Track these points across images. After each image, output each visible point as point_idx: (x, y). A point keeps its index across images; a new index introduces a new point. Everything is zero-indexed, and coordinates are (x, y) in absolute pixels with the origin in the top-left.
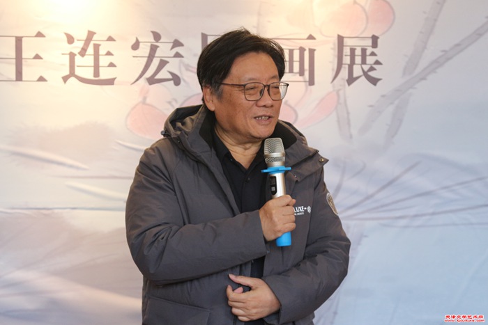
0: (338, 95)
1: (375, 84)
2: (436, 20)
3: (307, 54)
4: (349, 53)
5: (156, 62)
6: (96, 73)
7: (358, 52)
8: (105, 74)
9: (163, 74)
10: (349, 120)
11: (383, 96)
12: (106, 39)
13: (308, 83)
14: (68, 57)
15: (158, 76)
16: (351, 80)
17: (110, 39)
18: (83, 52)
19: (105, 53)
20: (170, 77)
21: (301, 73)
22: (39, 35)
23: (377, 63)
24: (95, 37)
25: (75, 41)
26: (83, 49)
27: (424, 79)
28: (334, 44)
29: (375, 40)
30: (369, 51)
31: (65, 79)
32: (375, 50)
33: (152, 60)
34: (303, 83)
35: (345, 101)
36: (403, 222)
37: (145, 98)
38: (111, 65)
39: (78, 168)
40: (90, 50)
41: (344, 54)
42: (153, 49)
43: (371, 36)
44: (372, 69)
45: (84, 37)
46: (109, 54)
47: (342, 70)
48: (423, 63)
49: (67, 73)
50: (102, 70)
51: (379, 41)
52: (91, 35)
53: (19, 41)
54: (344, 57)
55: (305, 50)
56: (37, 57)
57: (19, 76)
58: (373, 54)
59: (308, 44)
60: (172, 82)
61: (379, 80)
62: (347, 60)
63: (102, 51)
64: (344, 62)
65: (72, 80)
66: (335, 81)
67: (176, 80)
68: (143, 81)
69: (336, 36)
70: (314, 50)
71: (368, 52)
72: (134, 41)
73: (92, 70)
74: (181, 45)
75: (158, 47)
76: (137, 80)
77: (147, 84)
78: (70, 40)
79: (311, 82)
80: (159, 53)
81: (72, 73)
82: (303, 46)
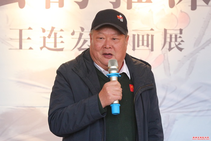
0: (164, 56)
1: (181, 51)
2: (209, 22)
3: (150, 37)
4: (169, 37)
5: (82, 41)
6: (55, 46)
7: (173, 36)
8: (59, 46)
9: (86, 46)
10: (169, 67)
11: (185, 56)
12: (60, 30)
13: (150, 50)
14: (43, 38)
15: (83, 47)
16: (170, 49)
17: (62, 30)
18: (49, 36)
19: (59, 36)
20: (88, 47)
21: (148, 46)
22: (30, 28)
23: (182, 41)
24: (55, 30)
25: (46, 31)
27: (203, 48)
28: (163, 33)
29: (181, 31)
31: (41, 48)
32: (181, 35)
33: (80, 40)
34: (148, 50)
35: (167, 58)
36: (194, 114)
38: (62, 42)
39: (46, 88)
40: (53, 35)
41: (167, 37)
42: (81, 35)
43: (179, 29)
44: (180, 44)
45: (50, 30)
46: (61, 37)
47: (166, 44)
48: (203, 41)
49: (42, 45)
50: (57, 45)
51: (183, 31)
52: (53, 29)
53: (21, 31)
55: (149, 35)
56: (29, 38)
57: (21, 47)
58: (180, 37)
59: (150, 33)
61: (183, 49)
62: (168, 40)
65: (44, 49)
66: (163, 49)
68: (76, 49)
69: (164, 29)
70: (153, 35)
71: (178, 36)
72: (72, 31)
73: (53, 44)
75: (83, 34)
76: (74, 49)
77: (78, 51)
78: (44, 31)
79: (152, 50)
80: (83, 37)
81: (44, 46)
82: (148, 33)
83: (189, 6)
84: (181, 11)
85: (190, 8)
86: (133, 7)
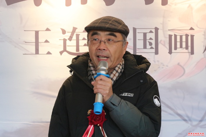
3: (189, 38)
13: (190, 53)
14: (62, 41)
18: (70, 39)
19: (82, 39)
21: (187, 48)
22: (48, 30)
24: (77, 31)
25: (66, 32)
26: (70, 37)
28: (204, 32)
31: (61, 53)
34: (188, 53)
38: (85, 45)
40: (74, 37)
45: (71, 30)
46: (84, 39)
49: (62, 49)
50: (80, 48)
52: (75, 29)
53: (37, 33)
55: (189, 36)
56: (47, 41)
57: (37, 52)
59: (190, 33)
65: (65, 53)
66: (205, 52)
69: (205, 28)
70: (194, 36)
73: (75, 48)
78: (64, 32)
79: (192, 53)
81: (65, 50)
82: (187, 34)
86: (169, 3)
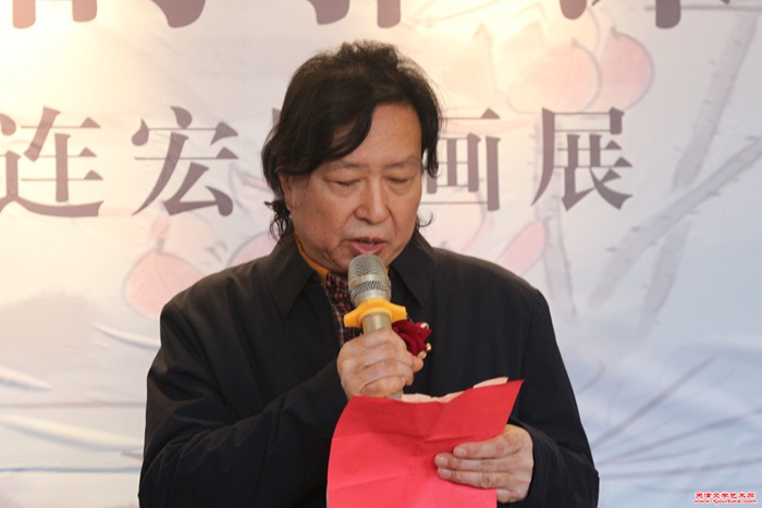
0: (547, 229)
1: (618, 206)
2: (734, 77)
3: (482, 148)
4: (565, 145)
5: (182, 170)
6: (62, 193)
7: (584, 142)
8: (79, 194)
9: (197, 193)
10: (568, 278)
11: (636, 229)
12: (80, 123)
13: (486, 206)
14: (3, 161)
15: (188, 198)
16: (571, 198)
17: (89, 123)
18: (34, 151)
19: (79, 151)
20: (211, 197)
21: (473, 185)
23: (622, 163)
24: (58, 121)
25: (18, 128)
26: (33, 144)
27: (714, 193)
28: (536, 127)
29: (616, 118)
30: (605, 139)
32: (617, 139)
33: (174, 166)
34: (477, 207)
35: (561, 240)
36: (682, 482)
37: (161, 242)
38: (93, 176)
39: (26, 387)
40: (49, 147)
41: (556, 146)
42: (177, 143)
43: (607, 109)
44: (611, 175)
45: (37, 118)
46: (87, 153)
47: (554, 178)
48: (713, 162)
50: (73, 188)
51: (624, 120)
52: (49, 117)
54: (556, 153)
55: (479, 140)
58: (613, 146)
59: (484, 129)
60: (215, 209)
61: (625, 197)
62: (561, 158)
63: (73, 149)
64: (556, 163)
65: (13, 208)
66: (540, 201)
67: (224, 204)
68: (156, 208)
69: (540, 112)
70: (497, 140)
71: (604, 143)
72: (137, 127)
73: (53, 186)
74: (231, 133)
75: (185, 138)
76: (145, 205)
77: (165, 213)
78: (9, 126)
79: (493, 203)
80: (188, 151)
81: (12, 195)
82: (475, 132)
83: (648, 9)
84: (614, 33)
85: (652, 16)
86: (403, 18)
